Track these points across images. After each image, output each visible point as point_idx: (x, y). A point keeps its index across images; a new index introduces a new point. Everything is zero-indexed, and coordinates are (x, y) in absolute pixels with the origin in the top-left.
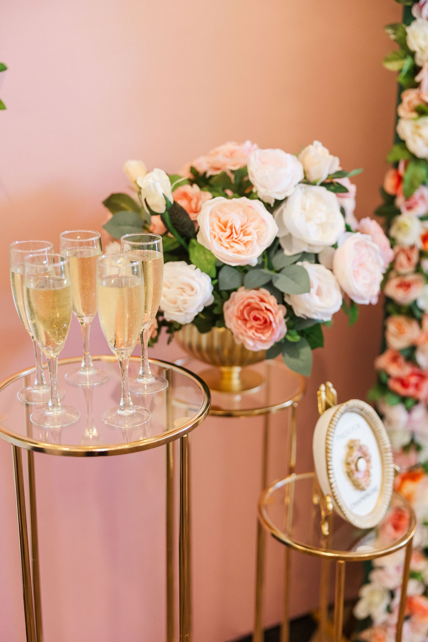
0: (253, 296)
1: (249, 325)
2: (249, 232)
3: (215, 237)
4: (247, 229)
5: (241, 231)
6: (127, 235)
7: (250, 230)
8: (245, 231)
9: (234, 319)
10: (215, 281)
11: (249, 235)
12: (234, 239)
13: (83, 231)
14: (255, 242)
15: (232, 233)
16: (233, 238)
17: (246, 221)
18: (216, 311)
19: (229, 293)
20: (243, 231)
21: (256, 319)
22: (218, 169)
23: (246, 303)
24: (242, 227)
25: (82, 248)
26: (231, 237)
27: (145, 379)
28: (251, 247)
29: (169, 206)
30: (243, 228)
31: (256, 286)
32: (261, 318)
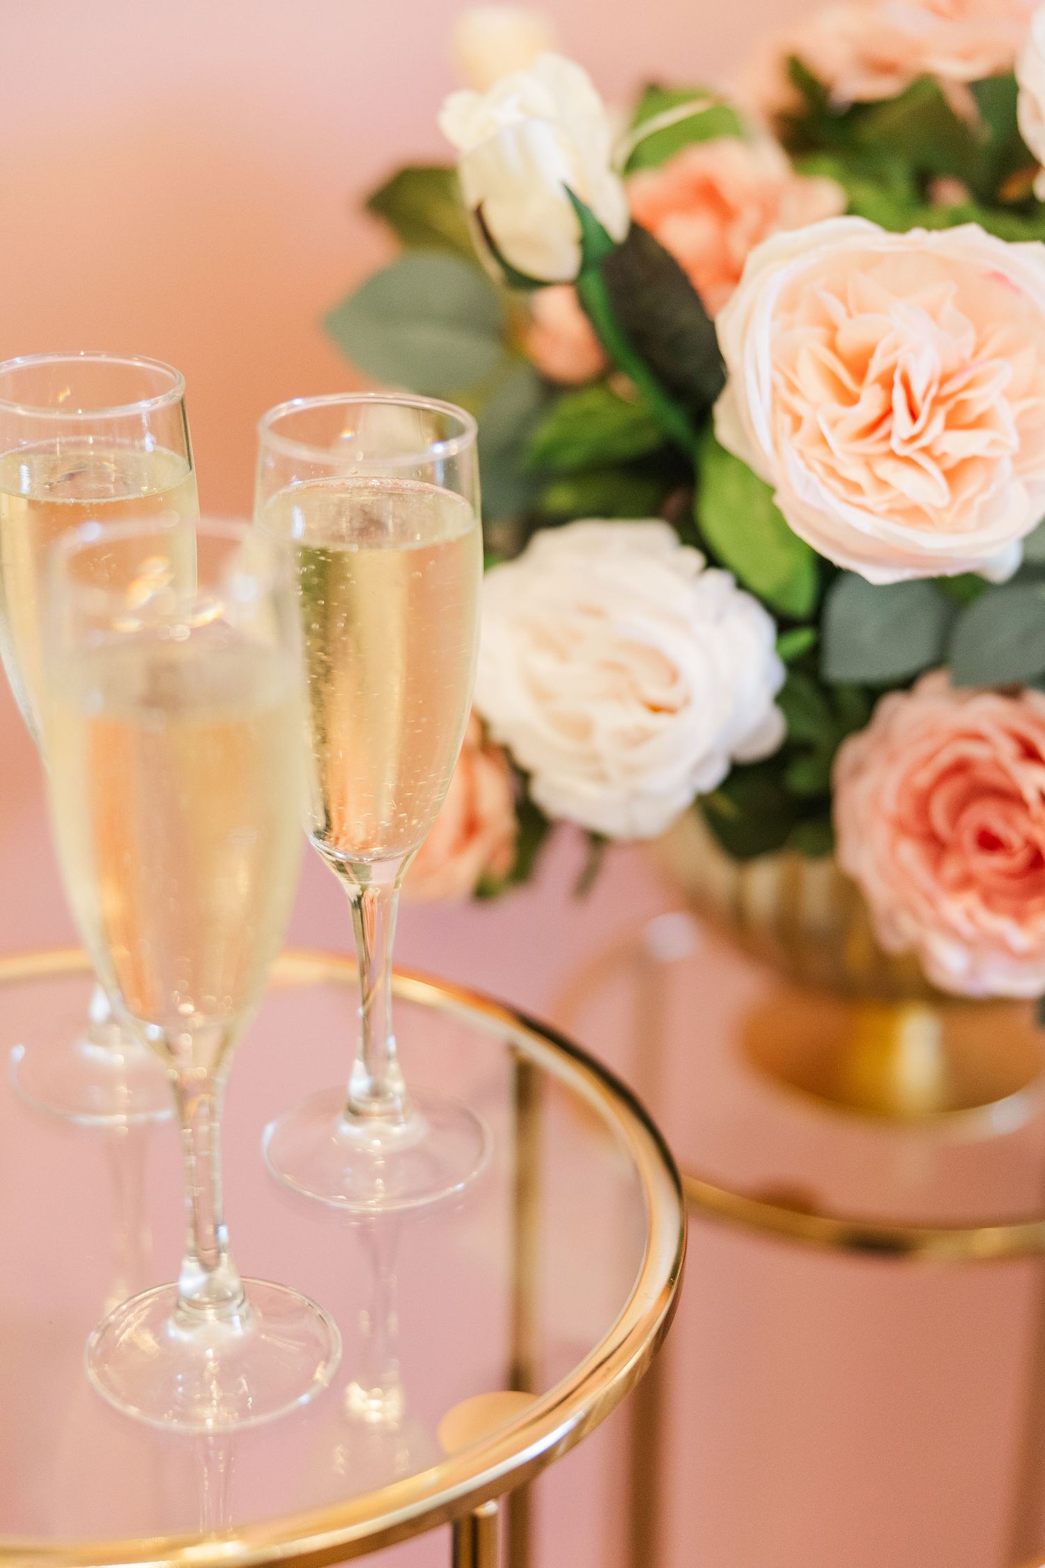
0: (986, 727)
1: (952, 869)
2: (977, 409)
3: (797, 421)
4: (965, 396)
5: (938, 401)
6: (298, 402)
7: (981, 399)
8: (961, 405)
9: (881, 834)
10: (801, 640)
11: (979, 423)
12: (895, 444)
13: (103, 359)
14: (1006, 466)
15: (888, 412)
16: (888, 436)
17: (968, 352)
18: (801, 779)
19: (872, 694)
20: (950, 404)
21: (989, 842)
22: (885, 68)
23: (946, 758)
24: (945, 379)
25: (95, 442)
26: (881, 432)
27: (376, 1124)
28: (985, 487)
29: (598, 247)
30: (949, 388)
31: (1008, 678)
32: (1016, 840)
